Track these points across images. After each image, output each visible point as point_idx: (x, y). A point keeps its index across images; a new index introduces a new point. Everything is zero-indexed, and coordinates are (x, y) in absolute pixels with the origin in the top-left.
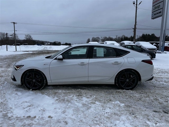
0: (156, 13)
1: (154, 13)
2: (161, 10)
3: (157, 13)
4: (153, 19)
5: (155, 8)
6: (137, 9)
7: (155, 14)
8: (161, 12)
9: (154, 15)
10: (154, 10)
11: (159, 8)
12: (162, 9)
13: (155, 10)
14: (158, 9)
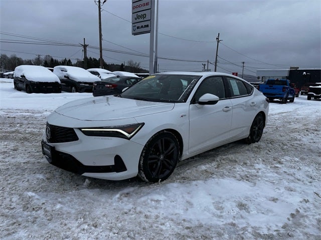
0: (140, 25)
1: (138, 25)
2: (148, 23)
3: (142, 27)
4: (135, 34)
5: (138, 17)
6: (101, 10)
7: (138, 28)
8: (148, 26)
9: (136, 28)
10: (136, 19)
11: (145, 19)
12: (149, 21)
13: (138, 20)
14: (142, 20)
